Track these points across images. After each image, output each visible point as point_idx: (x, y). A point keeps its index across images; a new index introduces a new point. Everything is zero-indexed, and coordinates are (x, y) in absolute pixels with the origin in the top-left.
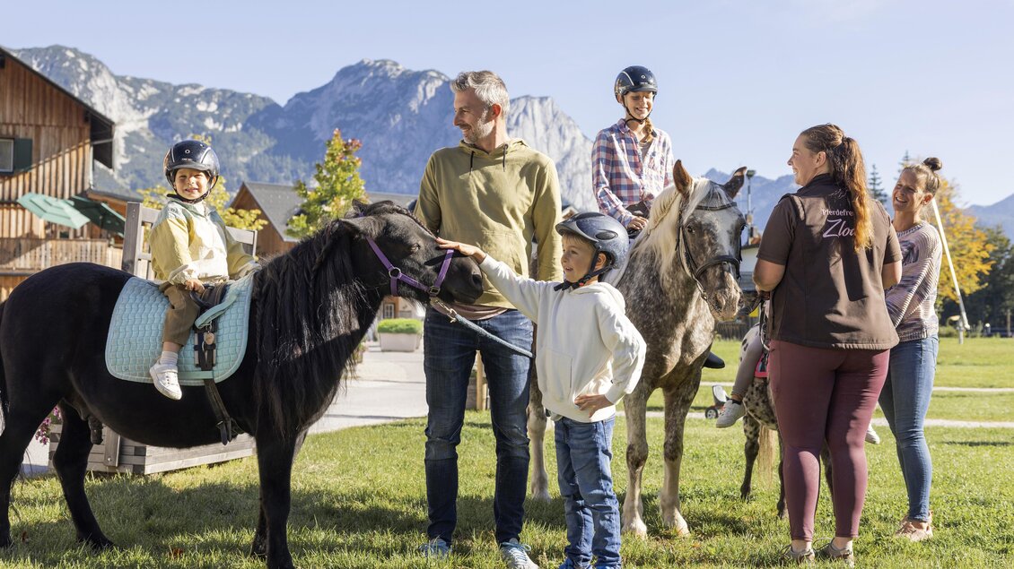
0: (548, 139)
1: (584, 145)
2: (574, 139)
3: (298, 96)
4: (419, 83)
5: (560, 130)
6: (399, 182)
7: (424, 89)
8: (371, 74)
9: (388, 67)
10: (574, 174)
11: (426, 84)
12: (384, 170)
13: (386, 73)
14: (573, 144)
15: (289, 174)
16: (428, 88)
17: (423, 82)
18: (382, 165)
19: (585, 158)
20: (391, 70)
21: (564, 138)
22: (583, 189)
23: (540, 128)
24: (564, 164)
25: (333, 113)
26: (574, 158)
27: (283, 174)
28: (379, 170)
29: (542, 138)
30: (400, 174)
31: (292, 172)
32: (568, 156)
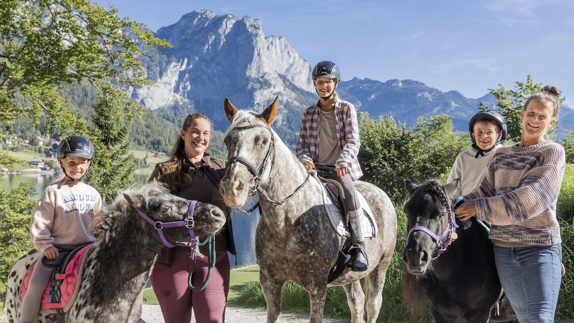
0: (282, 57)
1: (299, 61)
2: (295, 57)
3: (162, 28)
4: (223, 20)
5: (288, 53)
6: (213, 69)
7: (226, 23)
8: (199, 16)
9: (208, 13)
10: (295, 74)
11: (227, 21)
12: (205, 63)
13: (207, 16)
14: (294, 60)
15: (158, 63)
16: (228, 23)
17: (226, 20)
18: (205, 61)
19: (299, 67)
20: (209, 15)
21: (290, 56)
22: (299, 81)
23: (279, 51)
24: (290, 69)
25: (180, 35)
26: (295, 67)
27: (154, 64)
28: (202, 63)
29: (279, 57)
30: (213, 65)
31: (159, 62)
32: (292, 65)
